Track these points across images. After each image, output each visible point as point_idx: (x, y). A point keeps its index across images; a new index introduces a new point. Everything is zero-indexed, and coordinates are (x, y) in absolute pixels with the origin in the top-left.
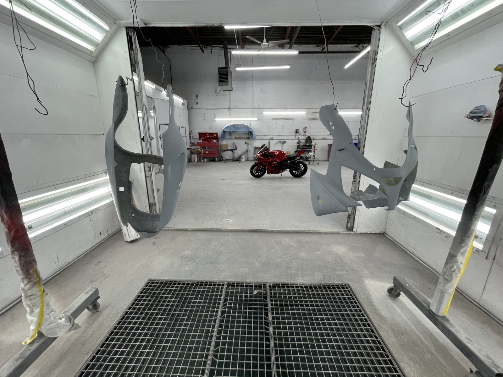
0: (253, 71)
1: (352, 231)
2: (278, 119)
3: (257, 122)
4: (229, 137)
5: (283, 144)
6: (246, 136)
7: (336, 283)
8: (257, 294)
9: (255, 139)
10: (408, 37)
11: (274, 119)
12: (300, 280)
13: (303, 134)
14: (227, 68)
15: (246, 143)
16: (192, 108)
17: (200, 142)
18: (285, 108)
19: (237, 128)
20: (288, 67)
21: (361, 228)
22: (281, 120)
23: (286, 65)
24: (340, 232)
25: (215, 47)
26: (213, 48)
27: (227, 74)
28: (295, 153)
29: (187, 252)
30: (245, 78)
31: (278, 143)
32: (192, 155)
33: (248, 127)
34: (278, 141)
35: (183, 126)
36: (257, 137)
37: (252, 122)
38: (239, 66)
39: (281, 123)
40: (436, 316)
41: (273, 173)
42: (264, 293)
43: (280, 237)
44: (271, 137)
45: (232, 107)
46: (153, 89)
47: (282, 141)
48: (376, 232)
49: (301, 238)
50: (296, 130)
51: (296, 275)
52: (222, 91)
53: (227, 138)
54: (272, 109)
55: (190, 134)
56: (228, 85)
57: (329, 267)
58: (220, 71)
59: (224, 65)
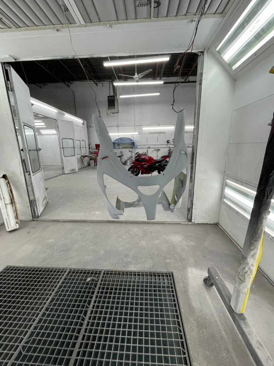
0: (134, 98)
1: (191, 222)
2: (154, 133)
3: (138, 135)
4: (118, 147)
5: (158, 151)
6: (131, 146)
7: (162, 271)
8: (90, 281)
9: (137, 148)
10: (226, 60)
11: (151, 133)
12: (132, 268)
13: (172, 143)
14: (114, 96)
15: (129, 151)
16: (90, 127)
17: (96, 151)
18: (159, 125)
19: (123, 140)
20: (158, 94)
21: (198, 219)
22: (156, 134)
23: (157, 92)
24: (181, 223)
25: (105, 81)
26: (104, 82)
27: (114, 101)
28: (162, 158)
29: (51, 241)
30: (128, 103)
31: (154, 150)
32: (91, 161)
33: (131, 139)
34: (154, 149)
35: (83, 140)
36: (138, 147)
37: (134, 136)
38: (122, 95)
39: (156, 135)
40: (234, 313)
41: (145, 173)
42: (96, 280)
43: (130, 227)
44: (149, 146)
45: (119, 125)
46: (56, 113)
47: (157, 149)
48: (211, 223)
49: (148, 228)
50: (168, 141)
51: (130, 263)
52: (111, 114)
53: (116, 148)
54: (149, 125)
55: (89, 145)
56: (115, 109)
57: (161, 255)
58: (109, 99)
59: (112, 94)
